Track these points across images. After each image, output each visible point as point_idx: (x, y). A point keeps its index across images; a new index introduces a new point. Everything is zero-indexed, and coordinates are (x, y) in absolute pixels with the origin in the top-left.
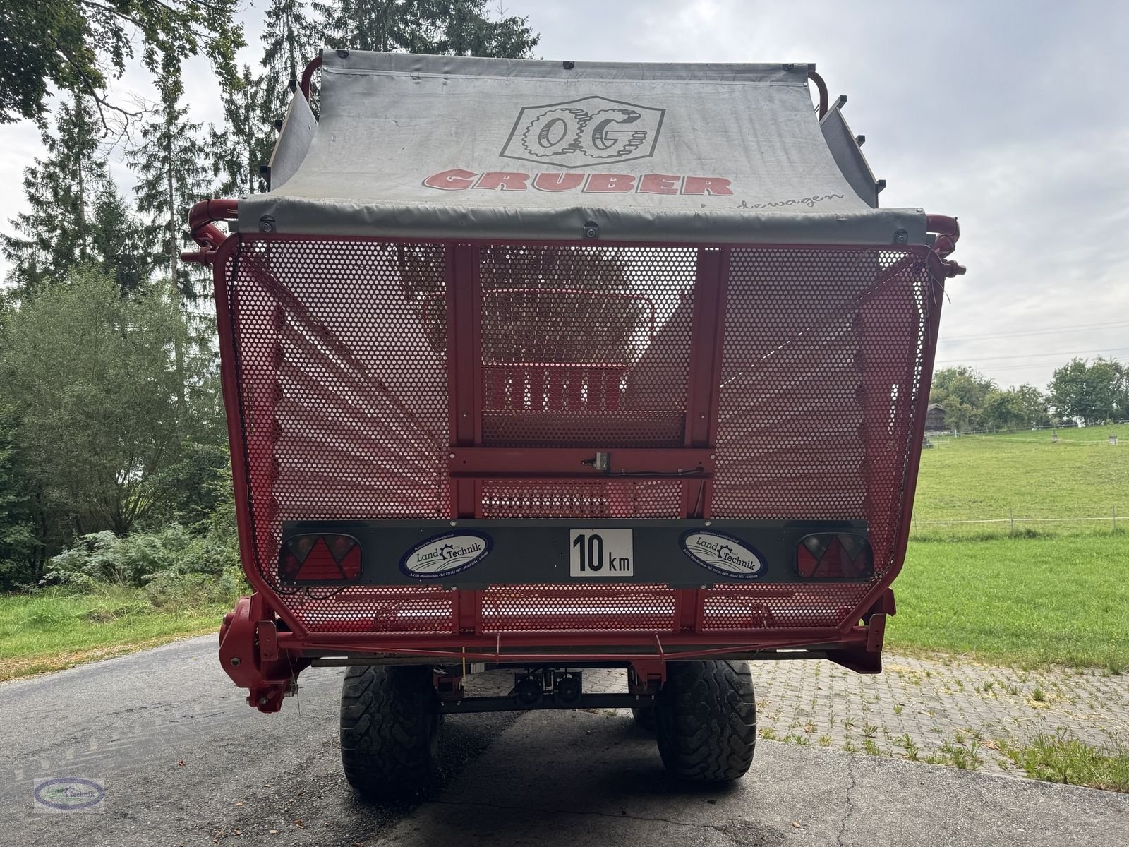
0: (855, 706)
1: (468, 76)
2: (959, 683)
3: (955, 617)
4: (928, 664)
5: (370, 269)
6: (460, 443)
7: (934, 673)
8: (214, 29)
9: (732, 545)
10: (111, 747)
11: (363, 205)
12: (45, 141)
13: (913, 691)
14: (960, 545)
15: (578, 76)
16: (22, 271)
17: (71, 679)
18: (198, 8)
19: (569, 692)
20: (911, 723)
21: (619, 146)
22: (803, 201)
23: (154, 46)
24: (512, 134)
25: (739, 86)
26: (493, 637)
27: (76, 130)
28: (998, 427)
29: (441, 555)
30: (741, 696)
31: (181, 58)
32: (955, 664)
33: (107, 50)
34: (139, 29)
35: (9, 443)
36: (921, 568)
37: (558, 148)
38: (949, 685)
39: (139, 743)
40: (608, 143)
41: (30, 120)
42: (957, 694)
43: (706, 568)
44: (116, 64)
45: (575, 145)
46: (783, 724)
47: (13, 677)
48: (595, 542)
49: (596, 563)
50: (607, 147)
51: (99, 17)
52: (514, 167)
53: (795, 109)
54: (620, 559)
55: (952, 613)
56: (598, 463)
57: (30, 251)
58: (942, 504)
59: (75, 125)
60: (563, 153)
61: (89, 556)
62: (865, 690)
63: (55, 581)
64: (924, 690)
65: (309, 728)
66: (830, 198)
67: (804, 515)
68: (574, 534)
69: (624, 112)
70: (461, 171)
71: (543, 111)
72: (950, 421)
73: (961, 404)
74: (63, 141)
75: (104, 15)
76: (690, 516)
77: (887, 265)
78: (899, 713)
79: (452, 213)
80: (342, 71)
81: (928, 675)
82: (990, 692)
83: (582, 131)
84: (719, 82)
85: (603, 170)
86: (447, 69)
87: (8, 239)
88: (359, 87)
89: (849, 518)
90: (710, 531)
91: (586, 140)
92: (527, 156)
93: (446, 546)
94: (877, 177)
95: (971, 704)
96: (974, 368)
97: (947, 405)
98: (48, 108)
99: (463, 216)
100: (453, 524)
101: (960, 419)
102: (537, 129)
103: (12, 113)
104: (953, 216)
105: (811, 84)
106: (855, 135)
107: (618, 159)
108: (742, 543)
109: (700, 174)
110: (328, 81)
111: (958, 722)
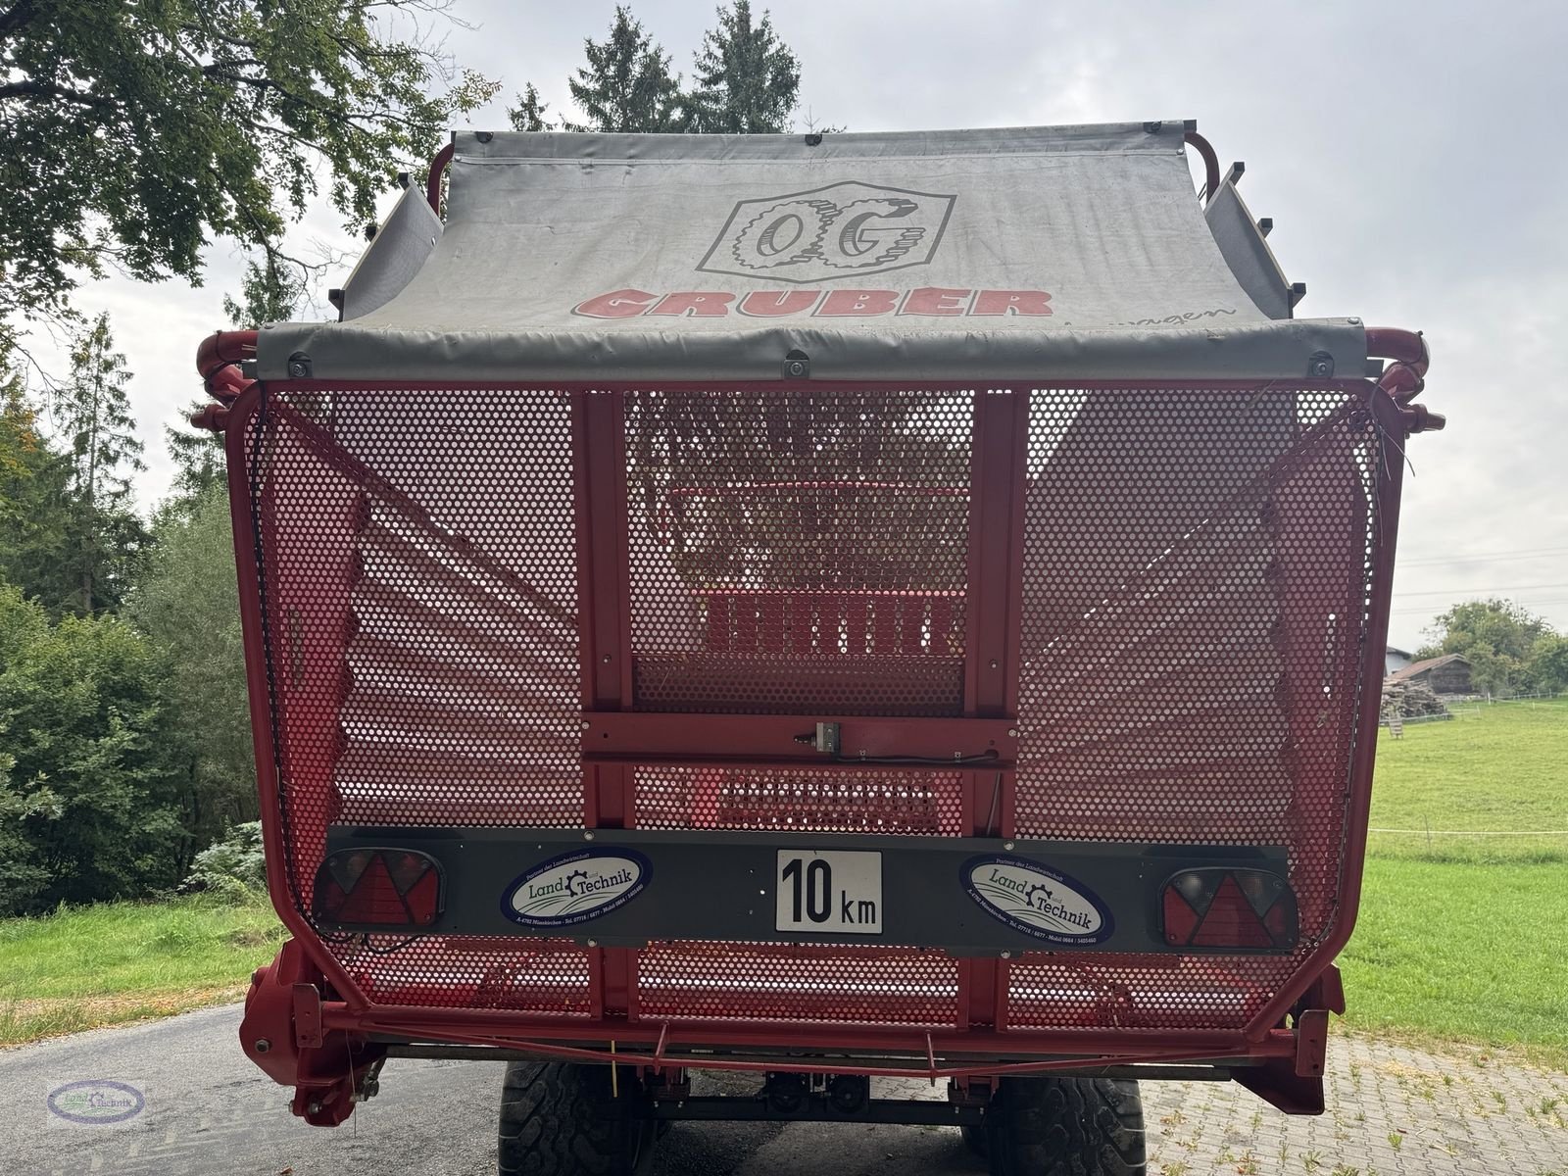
0: (1324, 1131)
1: (664, 161)
2: (1499, 1098)
3: (1494, 985)
4: (1448, 1063)
5: (458, 432)
6: (597, 705)
7: (1457, 1079)
8: (419, 154)
9: (1052, 884)
10: (193, 1140)
11: (443, 334)
12: (227, 310)
13: (1422, 1108)
14: (1500, 869)
15: (826, 155)
16: (192, 476)
17: (176, 1031)
18: (399, 129)
19: (848, 1096)
20: (1416, 1163)
21: (880, 250)
22: (1166, 320)
23: (345, 180)
24: (719, 239)
25: (1073, 158)
26: (656, 1026)
27: (267, 296)
28: (1556, 689)
29: (568, 887)
30: (1120, 1116)
31: (377, 193)
32: (1492, 1064)
33: (285, 187)
34: (326, 158)
35: (157, 698)
36: (1438, 904)
37: (785, 256)
38: (1483, 1101)
39: (234, 1136)
40: (862, 247)
41: (180, 277)
42: (1495, 1118)
43: (1007, 924)
44: (296, 203)
45: (813, 251)
46: (1204, 1156)
47: (105, 1024)
48: (819, 873)
49: (819, 909)
50: (861, 253)
51: (276, 145)
52: (713, 285)
53: (1162, 188)
54: (861, 904)
55: (1489, 977)
56: (820, 740)
57: (203, 449)
58: (1469, 805)
59: (266, 289)
60: (792, 262)
61: (244, 853)
62: (1341, 1104)
63: (201, 886)
64: (1440, 1107)
65: (475, 1126)
66: (1212, 314)
67: (1176, 836)
68: (785, 858)
69: (891, 202)
70: (633, 292)
71: (769, 205)
72: (1479, 679)
73: (1496, 654)
74: (251, 310)
75: (282, 142)
76: (979, 833)
77: (1314, 421)
78: (1397, 1146)
79: (577, 341)
80: (481, 160)
81: (1448, 1082)
82: (1553, 1118)
83: (825, 231)
84: (1043, 154)
85: (850, 285)
86: (632, 152)
87: (176, 434)
88: (503, 182)
89: (1255, 843)
90: (1012, 859)
91: (830, 244)
92: (737, 268)
93: (577, 873)
94: (1291, 279)
95: (1520, 1135)
96: (1512, 600)
97: (1473, 656)
98: (203, 260)
99: (597, 347)
100: (589, 837)
101: (1494, 677)
102: (757, 231)
103: (162, 269)
104: (1414, 330)
105: (1190, 150)
106: (1257, 220)
107: (877, 268)
108: (1069, 882)
109: (1003, 286)
110: (460, 175)
111: (1499, 1166)
